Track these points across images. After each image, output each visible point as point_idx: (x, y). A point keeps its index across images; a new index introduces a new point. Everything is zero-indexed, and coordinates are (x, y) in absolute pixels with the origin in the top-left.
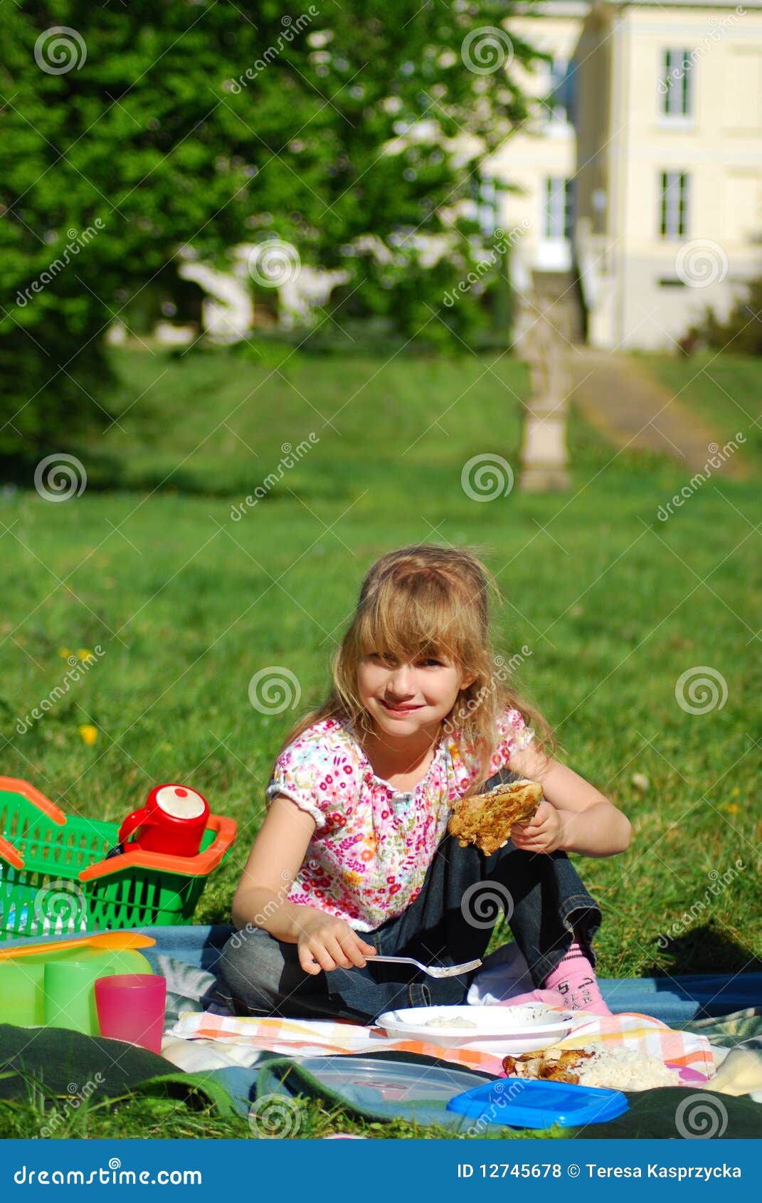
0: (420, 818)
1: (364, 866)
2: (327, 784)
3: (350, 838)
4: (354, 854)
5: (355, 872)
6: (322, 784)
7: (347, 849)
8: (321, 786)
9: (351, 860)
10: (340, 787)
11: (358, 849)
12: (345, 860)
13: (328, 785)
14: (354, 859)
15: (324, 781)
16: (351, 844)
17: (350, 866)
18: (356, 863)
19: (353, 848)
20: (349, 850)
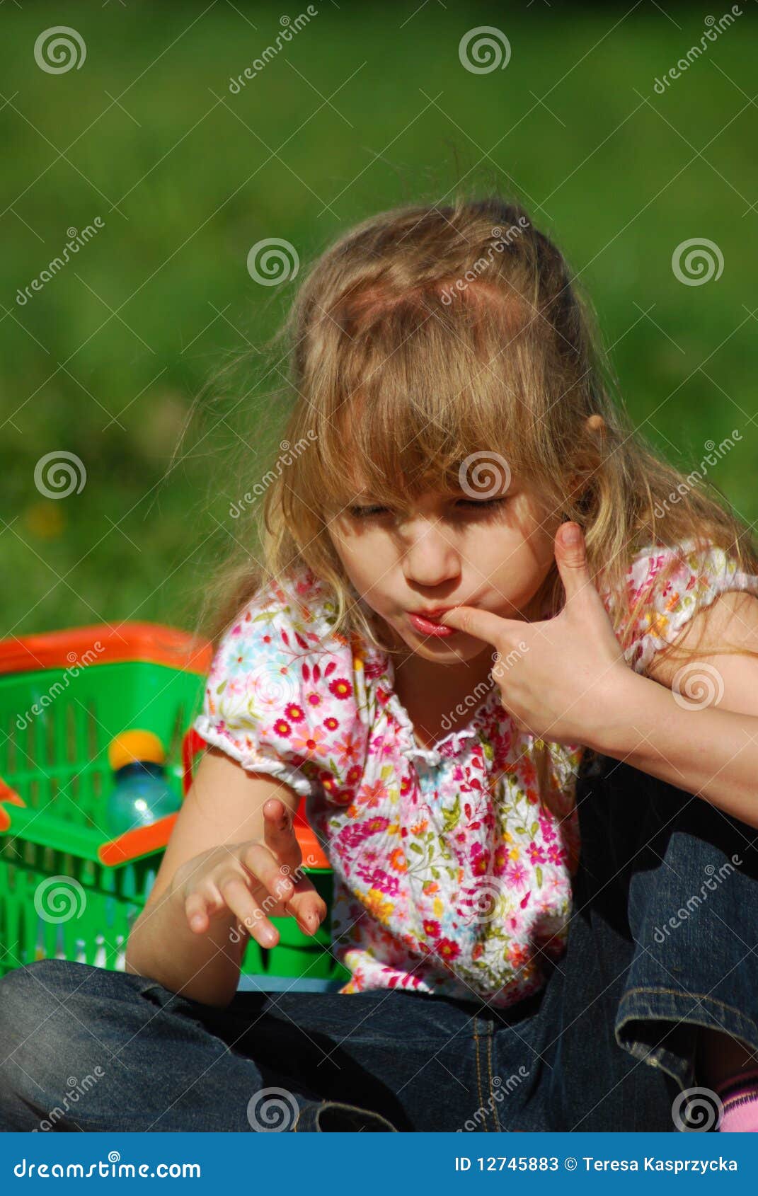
0: (473, 808)
1: (396, 881)
2: (289, 722)
3: (356, 826)
4: (371, 856)
5: (378, 893)
6: (280, 722)
7: (354, 844)
8: (277, 729)
9: (367, 868)
10: (325, 729)
11: (379, 847)
12: (355, 868)
13: (293, 726)
14: (373, 865)
15: (282, 716)
16: (361, 838)
17: (367, 881)
18: (380, 873)
19: (367, 844)
20: (359, 848)
